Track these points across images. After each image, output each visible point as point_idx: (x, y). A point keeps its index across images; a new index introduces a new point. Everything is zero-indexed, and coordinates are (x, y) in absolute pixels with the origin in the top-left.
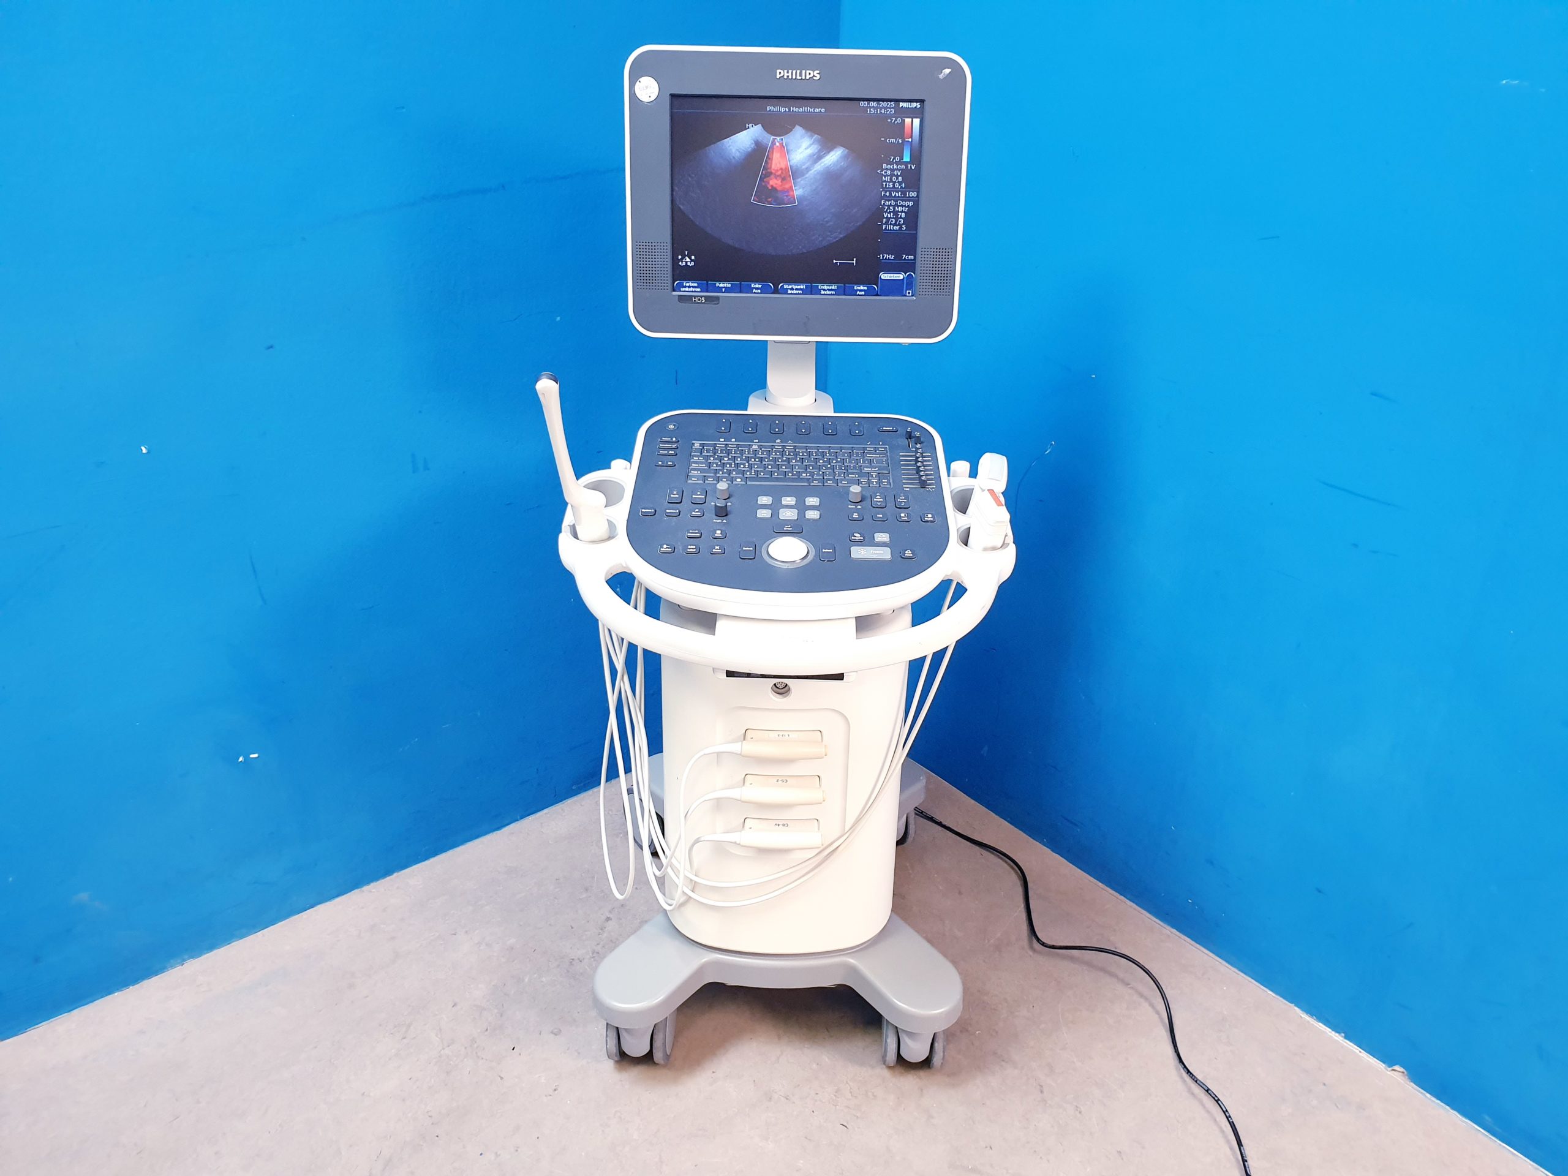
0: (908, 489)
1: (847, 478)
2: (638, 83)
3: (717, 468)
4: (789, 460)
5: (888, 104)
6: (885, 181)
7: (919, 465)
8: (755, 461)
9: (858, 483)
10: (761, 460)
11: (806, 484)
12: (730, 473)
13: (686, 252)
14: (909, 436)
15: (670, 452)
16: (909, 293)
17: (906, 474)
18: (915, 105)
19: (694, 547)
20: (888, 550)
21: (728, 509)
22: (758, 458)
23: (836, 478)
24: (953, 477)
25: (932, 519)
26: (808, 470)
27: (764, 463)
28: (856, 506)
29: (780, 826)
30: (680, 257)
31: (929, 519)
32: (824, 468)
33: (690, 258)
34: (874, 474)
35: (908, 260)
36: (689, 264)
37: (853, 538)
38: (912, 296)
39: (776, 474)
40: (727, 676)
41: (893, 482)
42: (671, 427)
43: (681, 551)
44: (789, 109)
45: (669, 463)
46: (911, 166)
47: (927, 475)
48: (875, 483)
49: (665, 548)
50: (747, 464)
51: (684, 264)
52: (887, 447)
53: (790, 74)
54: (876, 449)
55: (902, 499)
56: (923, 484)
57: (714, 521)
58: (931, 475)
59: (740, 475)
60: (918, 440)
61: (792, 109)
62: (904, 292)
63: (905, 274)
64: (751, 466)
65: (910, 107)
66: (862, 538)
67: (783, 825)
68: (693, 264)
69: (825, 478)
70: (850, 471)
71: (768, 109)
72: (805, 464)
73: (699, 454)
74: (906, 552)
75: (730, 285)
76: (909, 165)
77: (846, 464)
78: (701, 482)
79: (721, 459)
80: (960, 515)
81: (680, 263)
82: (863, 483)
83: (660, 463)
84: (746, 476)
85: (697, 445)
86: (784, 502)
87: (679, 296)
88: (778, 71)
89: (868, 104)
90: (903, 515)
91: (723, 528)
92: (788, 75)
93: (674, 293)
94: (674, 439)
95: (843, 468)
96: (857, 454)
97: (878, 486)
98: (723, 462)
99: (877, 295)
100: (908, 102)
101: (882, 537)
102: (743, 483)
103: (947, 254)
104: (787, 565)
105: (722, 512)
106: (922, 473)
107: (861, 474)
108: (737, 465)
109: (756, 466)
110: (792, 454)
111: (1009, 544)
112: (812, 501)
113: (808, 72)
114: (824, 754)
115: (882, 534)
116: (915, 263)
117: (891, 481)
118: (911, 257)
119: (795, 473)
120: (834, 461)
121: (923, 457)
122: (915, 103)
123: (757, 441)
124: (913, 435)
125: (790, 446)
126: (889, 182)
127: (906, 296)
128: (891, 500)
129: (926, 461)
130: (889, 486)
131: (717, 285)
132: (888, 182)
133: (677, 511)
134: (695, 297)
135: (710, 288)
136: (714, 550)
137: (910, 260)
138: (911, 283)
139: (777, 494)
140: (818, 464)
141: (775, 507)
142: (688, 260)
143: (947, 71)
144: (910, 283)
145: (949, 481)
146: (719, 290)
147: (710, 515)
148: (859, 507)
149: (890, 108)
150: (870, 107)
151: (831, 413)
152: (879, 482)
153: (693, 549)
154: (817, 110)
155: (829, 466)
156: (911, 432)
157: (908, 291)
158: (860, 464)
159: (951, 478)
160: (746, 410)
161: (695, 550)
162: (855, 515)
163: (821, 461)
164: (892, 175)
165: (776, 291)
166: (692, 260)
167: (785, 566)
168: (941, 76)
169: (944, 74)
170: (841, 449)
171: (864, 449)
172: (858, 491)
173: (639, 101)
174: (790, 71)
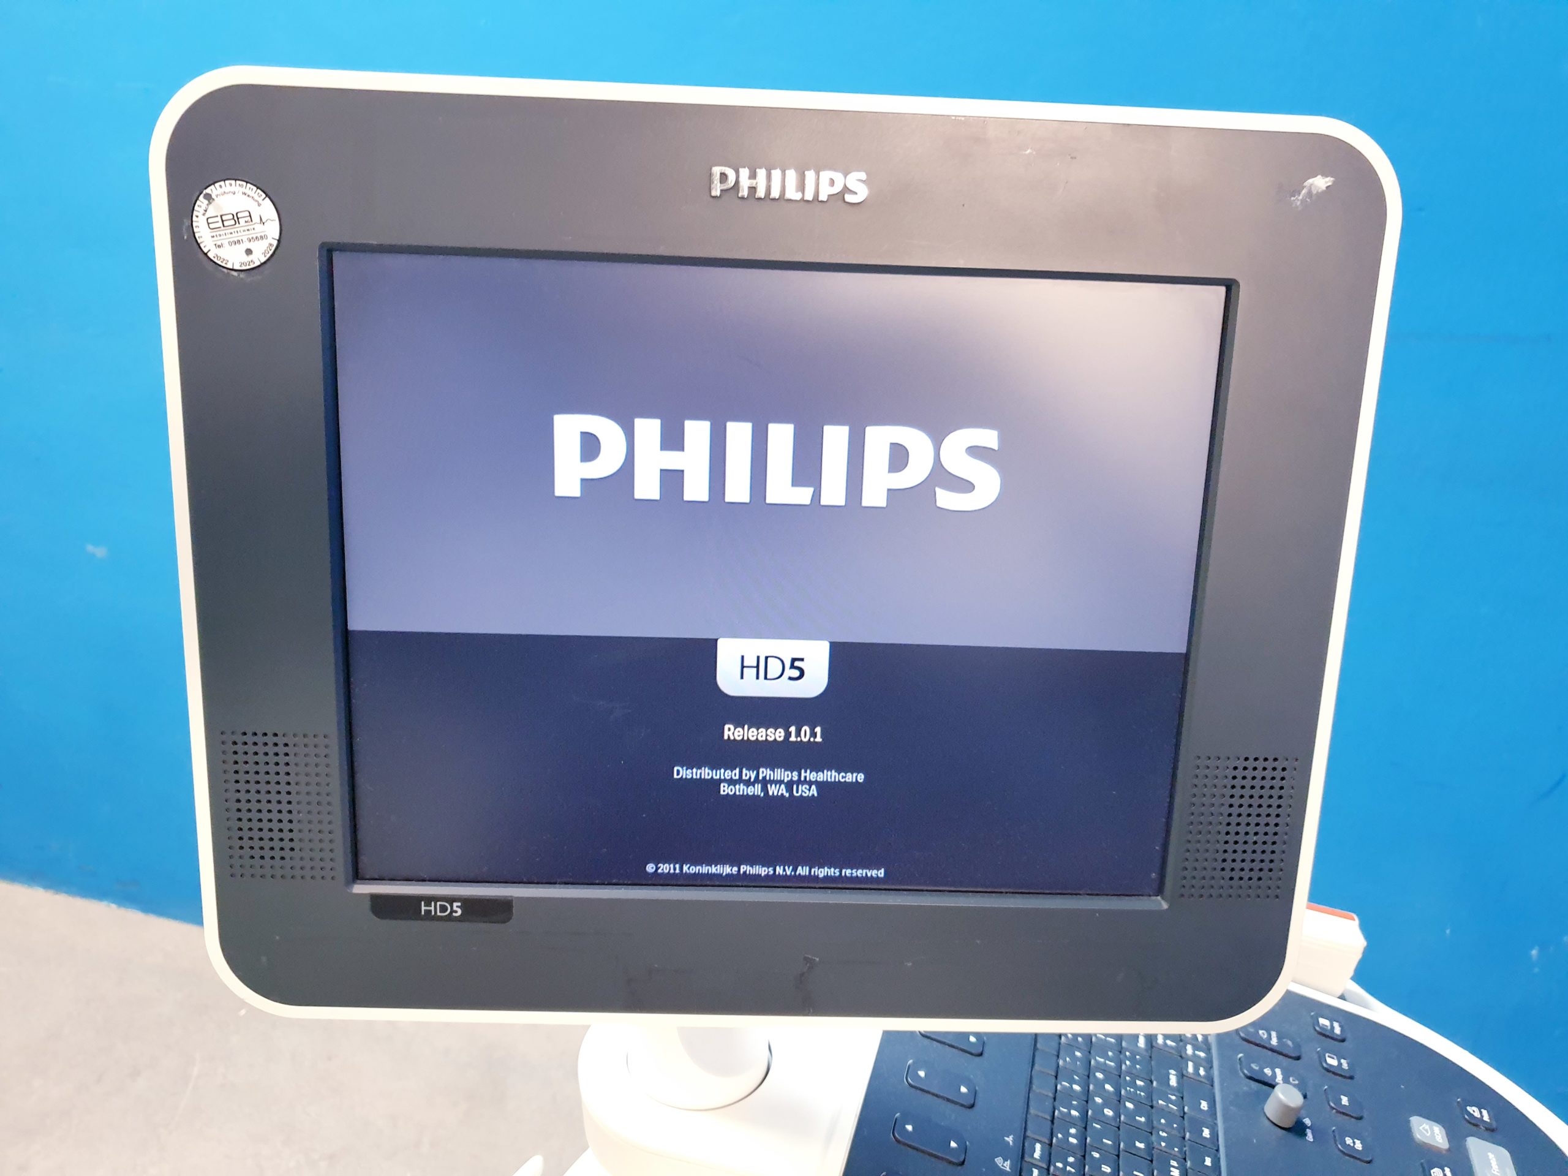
53: (760, 183)
87: (375, 898)
88: (717, 170)
92: (753, 182)
93: (361, 889)
100: (1177, 285)
103: (1276, 774)
113: (826, 175)
134: (429, 900)
143: (1318, 184)
168: (1299, 201)
169: (1310, 193)
173: (210, 266)
174: (761, 172)
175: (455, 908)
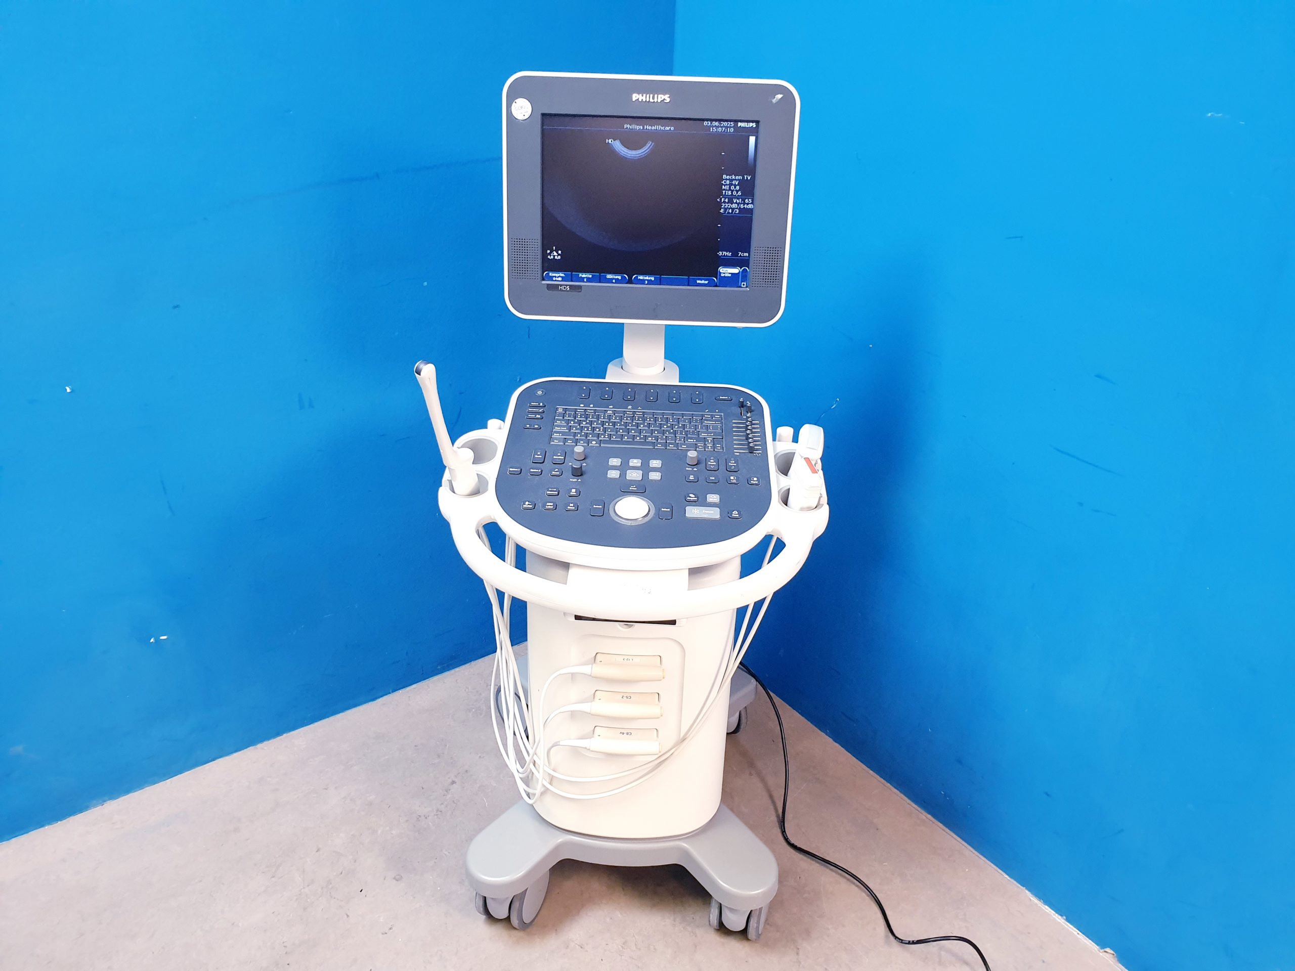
0: (738, 454)
1: (686, 442)
2: (514, 103)
3: (577, 431)
4: (638, 425)
5: (728, 124)
6: (724, 190)
7: (748, 432)
8: (609, 425)
9: (695, 447)
10: (614, 424)
11: (651, 447)
12: (586, 435)
13: (554, 248)
14: (742, 405)
15: (537, 416)
16: (744, 285)
17: (737, 439)
18: (751, 125)
19: (552, 504)
20: (718, 510)
21: (583, 469)
22: (612, 422)
23: (677, 442)
24: (779, 441)
25: (757, 482)
26: (654, 434)
27: (616, 427)
28: (693, 469)
29: (625, 734)
30: (548, 251)
31: (754, 482)
32: (667, 433)
33: (557, 253)
34: (710, 439)
35: (743, 257)
36: (556, 257)
37: (688, 498)
38: (747, 287)
39: (626, 438)
40: (576, 619)
41: (726, 447)
42: (540, 393)
43: (541, 508)
44: (643, 127)
45: (536, 426)
46: (747, 177)
47: (755, 441)
48: (710, 448)
49: (527, 505)
50: (602, 428)
51: (552, 257)
52: (722, 414)
53: (644, 98)
54: (712, 416)
55: (732, 463)
56: (751, 450)
57: (571, 480)
58: (758, 441)
59: (595, 438)
60: (750, 410)
61: (645, 127)
62: (740, 284)
63: (741, 268)
64: (605, 430)
65: (747, 126)
66: (696, 499)
67: (627, 734)
68: (559, 257)
69: (668, 442)
70: (689, 436)
71: (625, 128)
72: (651, 428)
73: (561, 418)
74: (733, 513)
75: (591, 276)
76: (746, 176)
77: (686, 430)
78: (562, 444)
79: (580, 422)
80: (782, 477)
81: (549, 257)
82: (700, 447)
83: (528, 426)
84: (600, 439)
85: (560, 410)
86: (631, 464)
87: (548, 285)
88: (634, 95)
89: (711, 123)
90: (732, 478)
91: (578, 487)
92: (642, 98)
93: (543, 282)
94: (541, 404)
95: (684, 433)
96: (696, 420)
97: (712, 450)
98: (582, 425)
99: (716, 286)
100: (746, 122)
101: (713, 498)
102: (598, 445)
103: (776, 252)
104: (630, 522)
105: (578, 473)
106: (750, 440)
107: (699, 439)
108: (594, 429)
109: (609, 430)
110: (640, 419)
111: (823, 504)
112: (655, 463)
113: (660, 96)
114: (662, 677)
115: (713, 495)
116: (749, 260)
117: (724, 446)
118: (746, 254)
119: (642, 436)
120: (676, 427)
121: (752, 424)
122: (751, 123)
123: (612, 407)
124: (745, 404)
125: (639, 414)
126: (728, 190)
127: (741, 287)
128: (722, 463)
129: (754, 428)
130: (722, 451)
131: (580, 275)
133: (540, 471)
134: (561, 285)
135: (574, 279)
136: (569, 508)
137: (745, 257)
138: (746, 277)
139: (626, 456)
140: (663, 429)
141: (624, 468)
142: (555, 254)
143: (779, 96)
144: (744, 276)
145: (773, 444)
146: (582, 280)
147: (568, 474)
148: (695, 469)
149: (730, 127)
150: (713, 127)
151: (676, 382)
152: (714, 447)
153: (551, 506)
154: (668, 128)
155: (672, 431)
156: (743, 402)
157: (742, 283)
158: (698, 430)
159: (777, 442)
160: (604, 378)
161: (552, 507)
162: (692, 477)
163: (665, 427)
164: (730, 185)
165: (630, 281)
166: (559, 255)
167: (629, 523)
168: (774, 101)
169: (777, 100)
170: (683, 415)
171: (703, 416)
172: (695, 456)
173: (515, 119)
174: (645, 95)
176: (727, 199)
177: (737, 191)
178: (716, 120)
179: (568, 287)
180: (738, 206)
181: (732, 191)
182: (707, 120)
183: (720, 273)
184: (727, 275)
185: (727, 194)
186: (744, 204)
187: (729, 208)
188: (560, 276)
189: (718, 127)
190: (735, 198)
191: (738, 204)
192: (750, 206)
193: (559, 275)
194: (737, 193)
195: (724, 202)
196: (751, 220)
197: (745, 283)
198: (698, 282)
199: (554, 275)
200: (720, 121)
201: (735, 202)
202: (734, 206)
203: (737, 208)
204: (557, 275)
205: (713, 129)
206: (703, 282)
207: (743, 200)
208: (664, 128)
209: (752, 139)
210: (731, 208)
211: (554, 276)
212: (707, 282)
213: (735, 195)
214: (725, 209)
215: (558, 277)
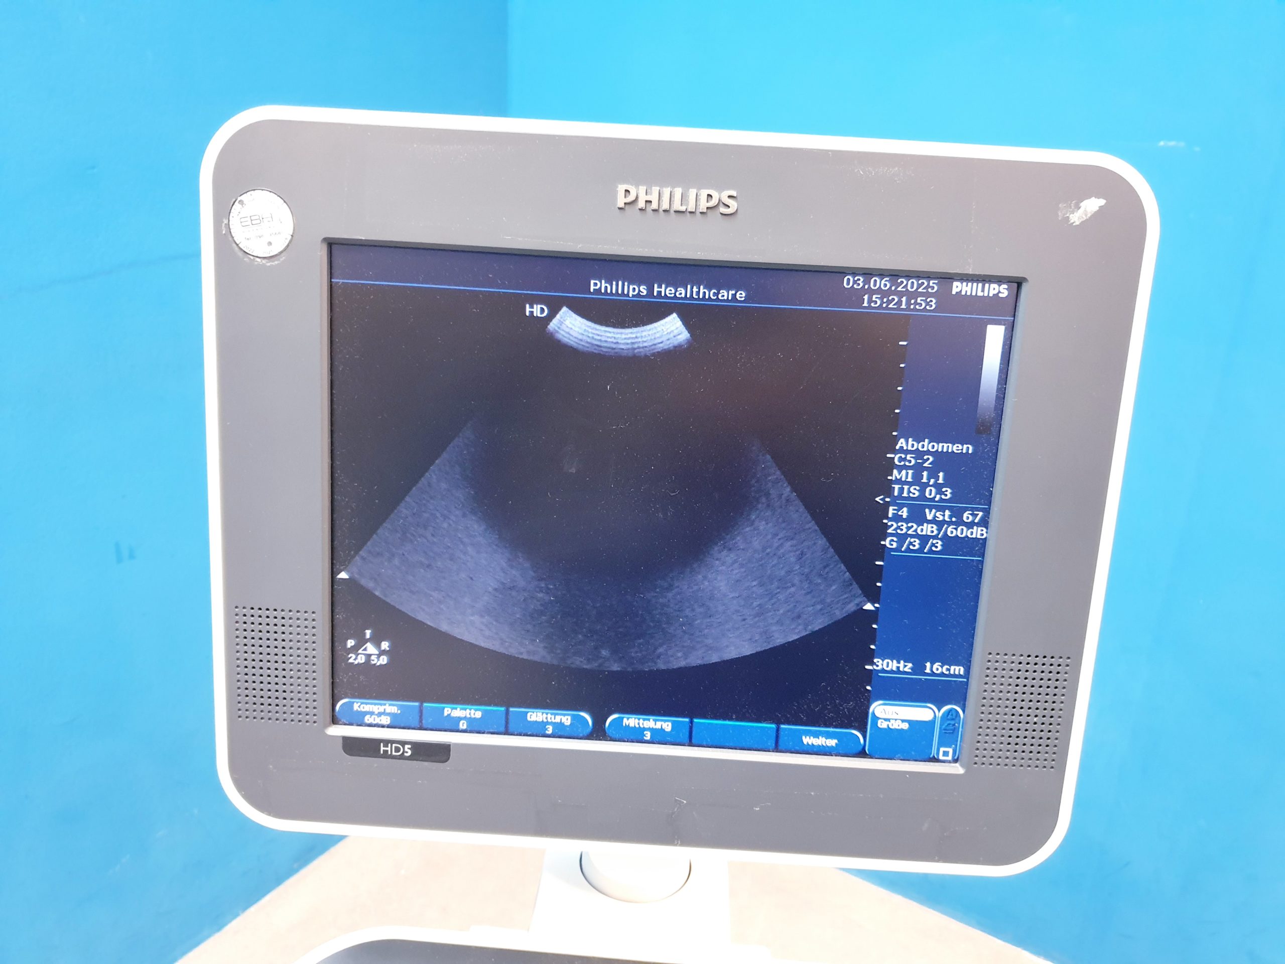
2: (237, 206)
5: (919, 286)
6: (898, 481)
13: (366, 636)
16: (946, 754)
18: (993, 289)
33: (378, 649)
35: (950, 675)
36: (374, 660)
38: (955, 761)
44: (650, 290)
46: (970, 446)
51: (361, 659)
53: (654, 198)
61: (656, 289)
62: (934, 752)
63: (939, 711)
65: (980, 294)
68: (384, 660)
71: (592, 288)
75: (478, 715)
76: (966, 444)
81: (351, 658)
87: (346, 739)
88: (621, 188)
89: (867, 282)
92: (648, 197)
93: (335, 731)
99: (862, 754)
100: (978, 281)
103: (1054, 669)
113: (704, 193)
116: (967, 683)
118: (958, 670)
122: (995, 286)
126: (910, 484)
127: (935, 760)
131: (450, 709)
132: (906, 483)
134: (387, 742)
135: (430, 720)
137: (955, 676)
138: (955, 730)
143: (1092, 205)
144: (949, 729)
146: (452, 725)
149: (927, 295)
150: (871, 292)
154: (724, 294)
157: (942, 750)
165: (598, 733)
166: (382, 653)
168: (1076, 218)
169: (1086, 212)
173: (240, 254)
174: (655, 190)
175: (406, 750)
176: (905, 509)
177: (939, 488)
178: (882, 274)
179: (407, 746)
180: (939, 530)
181: (924, 486)
182: (854, 272)
183: (876, 718)
184: (895, 725)
185: (905, 495)
186: (960, 523)
187: (912, 536)
188: (384, 713)
189: (884, 294)
190: (931, 508)
191: (940, 524)
192: (977, 532)
193: (381, 709)
194: (939, 492)
195: (897, 518)
196: (980, 573)
197: (950, 750)
198: (807, 740)
199: (367, 708)
200: (894, 275)
201: (930, 517)
202: (928, 529)
203: (935, 537)
204: (376, 709)
205: (870, 301)
206: (820, 741)
207: (957, 514)
208: (716, 294)
209: (995, 335)
210: (917, 536)
211: (366, 713)
212: (832, 742)
213: (933, 500)
214: (902, 538)
215: (380, 714)
